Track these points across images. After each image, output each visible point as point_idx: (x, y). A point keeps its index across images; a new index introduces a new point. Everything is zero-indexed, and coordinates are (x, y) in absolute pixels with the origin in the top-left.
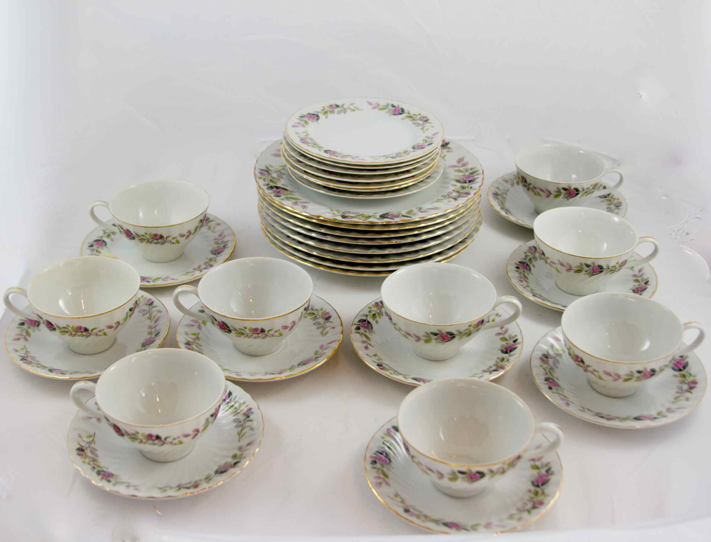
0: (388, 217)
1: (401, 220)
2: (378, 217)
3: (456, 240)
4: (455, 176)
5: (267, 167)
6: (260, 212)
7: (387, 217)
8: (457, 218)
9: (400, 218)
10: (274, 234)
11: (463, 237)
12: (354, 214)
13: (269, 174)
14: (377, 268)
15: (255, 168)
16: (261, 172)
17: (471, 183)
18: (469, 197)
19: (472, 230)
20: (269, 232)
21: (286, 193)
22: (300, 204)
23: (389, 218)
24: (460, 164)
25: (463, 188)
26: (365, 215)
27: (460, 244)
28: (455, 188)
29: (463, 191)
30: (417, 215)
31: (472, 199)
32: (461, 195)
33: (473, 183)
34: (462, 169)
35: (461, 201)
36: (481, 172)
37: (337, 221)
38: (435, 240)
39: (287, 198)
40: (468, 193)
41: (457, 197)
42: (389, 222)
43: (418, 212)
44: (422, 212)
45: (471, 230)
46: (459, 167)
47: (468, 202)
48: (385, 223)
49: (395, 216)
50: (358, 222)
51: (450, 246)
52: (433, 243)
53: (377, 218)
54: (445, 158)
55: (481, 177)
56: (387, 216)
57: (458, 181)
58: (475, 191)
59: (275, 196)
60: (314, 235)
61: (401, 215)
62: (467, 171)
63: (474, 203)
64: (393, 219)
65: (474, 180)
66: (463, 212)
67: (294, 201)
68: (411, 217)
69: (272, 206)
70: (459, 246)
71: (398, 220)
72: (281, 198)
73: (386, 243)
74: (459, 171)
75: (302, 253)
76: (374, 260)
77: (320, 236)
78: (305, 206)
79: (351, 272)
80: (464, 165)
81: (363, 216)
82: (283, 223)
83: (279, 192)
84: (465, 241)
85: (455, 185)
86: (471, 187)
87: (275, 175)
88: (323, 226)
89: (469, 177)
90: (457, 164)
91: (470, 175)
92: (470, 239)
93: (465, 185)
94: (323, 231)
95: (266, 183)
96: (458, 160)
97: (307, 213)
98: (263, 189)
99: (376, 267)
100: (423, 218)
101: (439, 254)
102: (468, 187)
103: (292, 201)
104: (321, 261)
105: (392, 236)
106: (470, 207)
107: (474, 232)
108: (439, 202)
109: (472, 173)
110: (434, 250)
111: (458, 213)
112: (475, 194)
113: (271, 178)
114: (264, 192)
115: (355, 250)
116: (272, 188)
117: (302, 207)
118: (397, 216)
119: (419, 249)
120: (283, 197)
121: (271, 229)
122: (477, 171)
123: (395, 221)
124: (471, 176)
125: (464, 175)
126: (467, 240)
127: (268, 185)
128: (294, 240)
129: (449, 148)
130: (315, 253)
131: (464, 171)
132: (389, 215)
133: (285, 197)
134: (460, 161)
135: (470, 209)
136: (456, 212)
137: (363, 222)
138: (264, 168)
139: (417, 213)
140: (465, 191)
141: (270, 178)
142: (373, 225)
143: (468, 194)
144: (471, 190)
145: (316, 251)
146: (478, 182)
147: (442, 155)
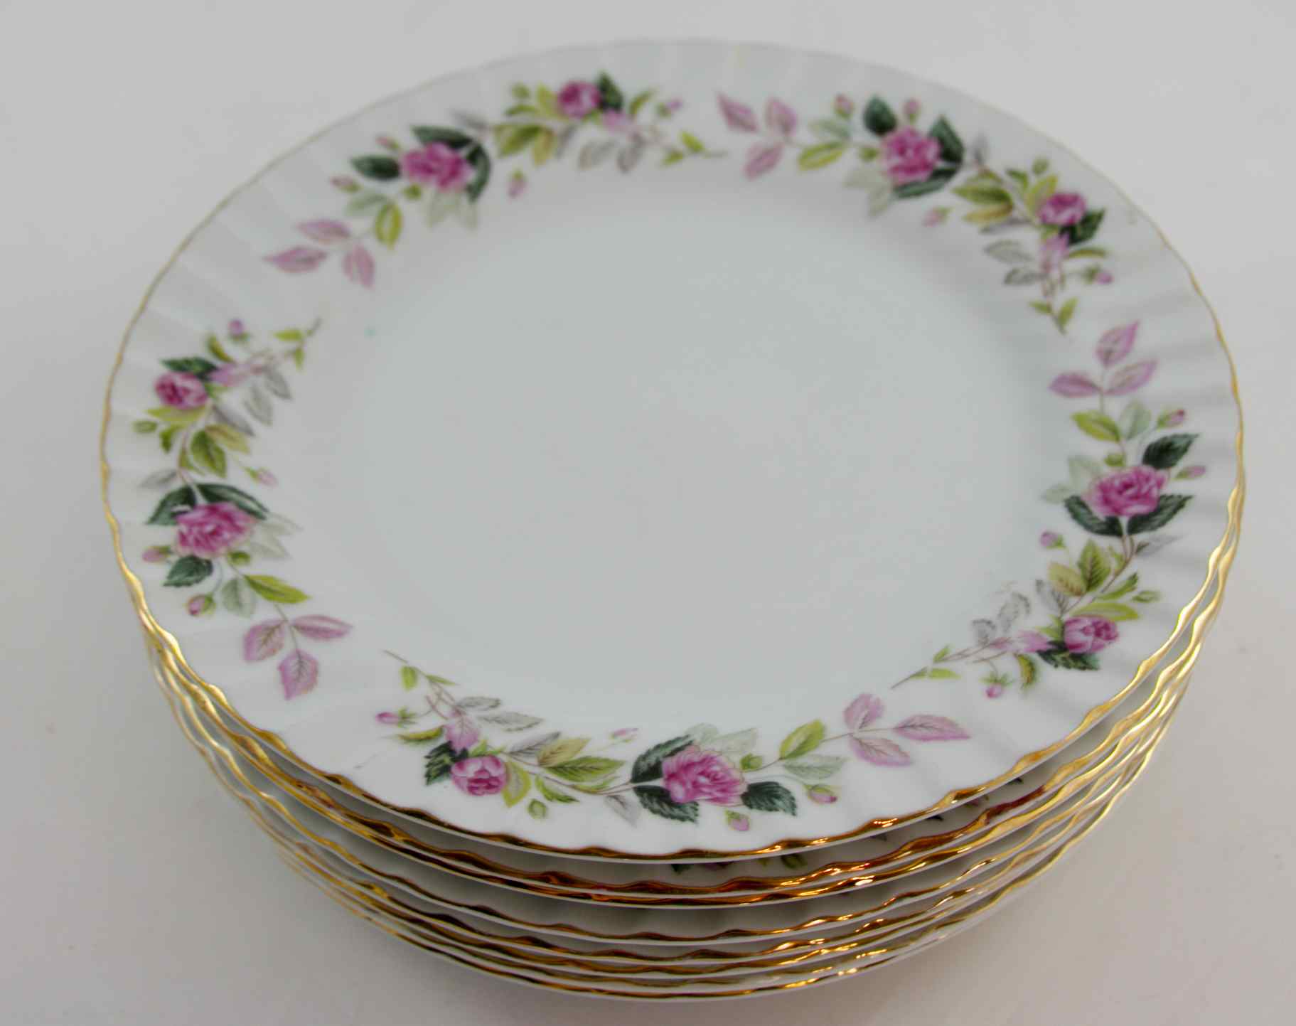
4: (1074, 465)
5: (211, 345)
13: (210, 392)
24: (1112, 373)
46: (1104, 397)
57: (1078, 509)
62: (1135, 430)
74: (1102, 427)
80: (1126, 385)
83: (212, 538)
89: (1140, 482)
90: (1098, 372)
91: (1149, 467)
96: (1109, 341)
113: (212, 424)
124: (1150, 481)
125: (1117, 466)
129: (1094, 253)
131: (1122, 429)
138: (194, 347)
141: (201, 426)
147: (1059, 302)
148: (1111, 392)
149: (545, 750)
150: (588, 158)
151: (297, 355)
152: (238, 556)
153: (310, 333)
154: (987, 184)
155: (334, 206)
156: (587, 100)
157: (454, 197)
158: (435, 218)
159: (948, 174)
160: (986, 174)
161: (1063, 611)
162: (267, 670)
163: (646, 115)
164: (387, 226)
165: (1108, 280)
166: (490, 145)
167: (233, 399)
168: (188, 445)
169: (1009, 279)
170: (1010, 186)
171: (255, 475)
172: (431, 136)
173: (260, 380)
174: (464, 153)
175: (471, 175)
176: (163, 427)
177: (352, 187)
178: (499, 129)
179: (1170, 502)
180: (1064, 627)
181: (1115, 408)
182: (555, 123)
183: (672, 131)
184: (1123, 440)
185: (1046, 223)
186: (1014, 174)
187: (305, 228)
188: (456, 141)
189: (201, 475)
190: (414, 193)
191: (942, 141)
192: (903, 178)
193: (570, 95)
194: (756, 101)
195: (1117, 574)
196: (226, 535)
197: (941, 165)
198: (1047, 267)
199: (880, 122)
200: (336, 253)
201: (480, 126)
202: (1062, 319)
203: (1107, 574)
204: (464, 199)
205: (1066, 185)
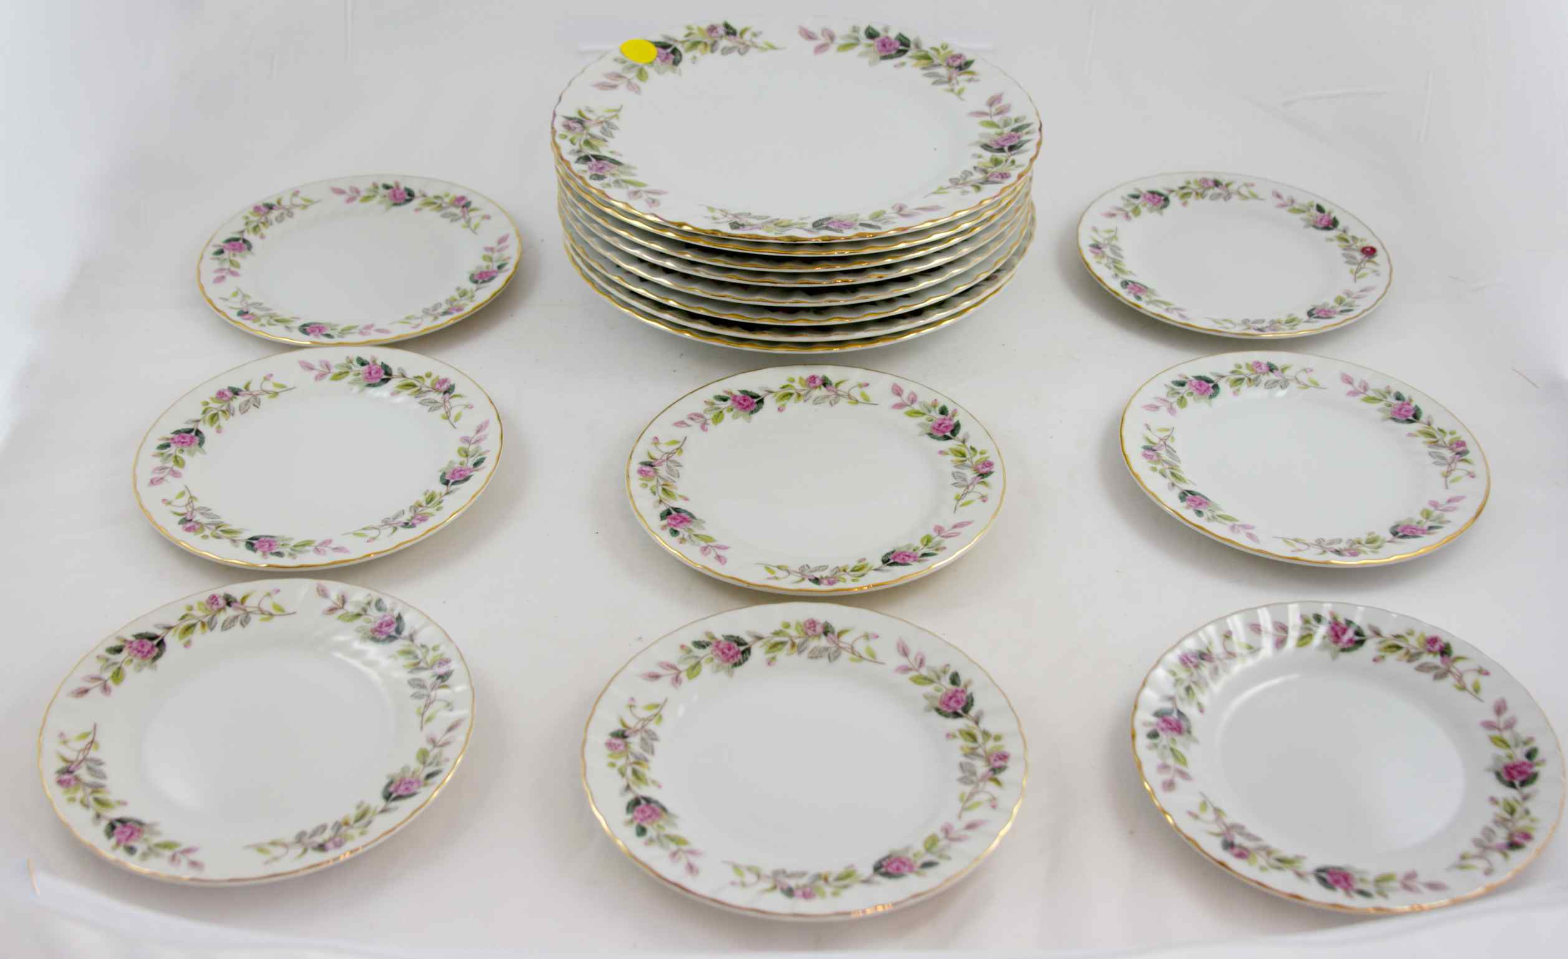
0: (830, 226)
1: (858, 235)
2: (809, 226)
3: (975, 276)
4: (981, 135)
5: (580, 113)
6: (561, 211)
7: (827, 228)
8: (978, 229)
9: (855, 229)
10: (589, 261)
11: (992, 269)
12: (759, 219)
13: (584, 128)
14: (806, 336)
15: (555, 115)
16: (566, 123)
17: (1013, 152)
18: (1008, 182)
19: (1012, 252)
20: (579, 255)
21: (618, 170)
22: (645, 196)
23: (831, 229)
24: (994, 109)
25: (997, 162)
26: (781, 222)
27: (986, 283)
28: (979, 162)
29: (995, 169)
30: (894, 223)
31: (1011, 189)
32: (991, 179)
33: (1018, 153)
34: (996, 119)
35: (990, 190)
36: (1037, 126)
37: (719, 235)
38: (929, 276)
39: (617, 182)
40: (1005, 174)
41: (980, 183)
42: (831, 238)
43: (895, 215)
44: (903, 216)
45: (1009, 253)
46: (991, 116)
47: (1003, 195)
48: (820, 241)
49: (845, 225)
50: (765, 238)
51: (962, 289)
52: (924, 283)
53: (806, 230)
54: (963, 96)
55: (1036, 137)
56: (829, 223)
57: (986, 147)
58: (1020, 170)
59: (591, 178)
60: (669, 264)
61: (858, 222)
62: (1006, 124)
63: (1015, 197)
64: (841, 231)
65: (1021, 146)
66: (992, 216)
67: (632, 188)
68: (879, 228)
69: (584, 201)
70: (982, 288)
71: (849, 233)
72: (606, 181)
73: (825, 283)
74: (992, 125)
75: (645, 302)
76: (799, 318)
77: (682, 266)
78: (654, 201)
79: (749, 344)
80: (1000, 112)
81: (776, 225)
82: (606, 238)
83: (602, 168)
84: (996, 277)
85: (980, 157)
86: (1013, 162)
87: (595, 130)
88: (688, 246)
89: (1010, 138)
90: (986, 109)
91: (1013, 133)
92: (1007, 273)
93: (999, 155)
94: (688, 256)
95: (577, 147)
96: (990, 99)
97: (656, 216)
98: (567, 163)
99: (804, 334)
100: (905, 229)
101: (940, 305)
102: (1006, 161)
103: (627, 188)
104: (686, 320)
105: (839, 268)
106: (1007, 204)
107: (1015, 258)
108: (944, 193)
109: (1016, 130)
110: (928, 297)
111: (980, 220)
112: (1020, 177)
113: (588, 137)
114: (569, 168)
115: (758, 297)
116: (586, 159)
117: (647, 202)
118: (849, 226)
119: (898, 295)
120: (609, 179)
121: (582, 248)
122: (1028, 125)
123: (844, 235)
124: (1014, 137)
125: (1000, 134)
126: (999, 275)
127: (579, 151)
128: (629, 273)
129: (972, 73)
130: (672, 303)
131: (1001, 124)
132: (833, 222)
133: (613, 179)
134: (991, 103)
135: (1007, 209)
136: (976, 217)
137: (776, 239)
138: (574, 114)
139: (893, 218)
140: (1000, 169)
141: (584, 137)
142: (796, 244)
143: (1005, 176)
144: (1013, 167)
145: (676, 299)
146: (1027, 151)
147: (957, 88)
148: (995, 115)
149: (776, 222)
150: (726, 52)
154: (922, 53)
156: (720, 31)
157: (668, 66)
158: (662, 73)
159: (904, 51)
160: (921, 50)
163: (747, 37)
165: (977, 81)
166: (680, 47)
169: (935, 84)
170: (932, 53)
172: (656, 44)
174: (669, 50)
175: (674, 58)
178: (683, 42)
179: (1023, 142)
182: (708, 40)
184: (1002, 127)
185: (949, 65)
186: (934, 49)
188: (665, 46)
191: (900, 40)
192: (885, 53)
193: (712, 29)
194: (816, 29)
197: (901, 48)
198: (950, 78)
199: (871, 34)
201: (676, 41)
202: (961, 94)
204: (673, 67)
205: (957, 52)
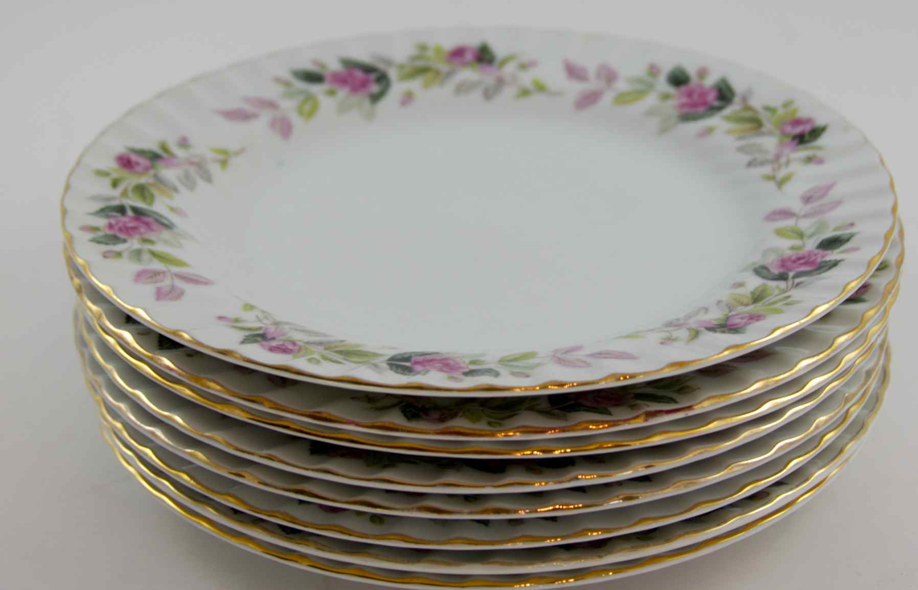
129: (817, 148)
147: (782, 174)
148: (805, 217)
149: (332, 345)
150: (463, 89)
151: (224, 163)
152: (145, 241)
153: (238, 153)
154: (748, 114)
155: (272, 92)
156: (469, 56)
157: (360, 100)
158: (343, 109)
159: (719, 109)
160: (748, 108)
161: (730, 311)
162: (149, 289)
163: (509, 69)
164: (307, 108)
165: (820, 161)
166: (393, 74)
167: (169, 174)
168: (130, 188)
169: (750, 164)
170: (764, 116)
171: (173, 210)
172: (350, 64)
173: (192, 170)
174: (373, 76)
175: (375, 88)
176: (115, 175)
177: (287, 84)
178: (401, 67)
179: (828, 264)
180: (728, 318)
181: (805, 225)
182: (444, 67)
183: (526, 79)
184: (805, 239)
185: (784, 133)
186: (768, 109)
187: (248, 100)
188: (368, 69)
189: (134, 201)
190: (331, 93)
191: (719, 90)
192: (686, 110)
193: (458, 53)
195: (776, 296)
196: (142, 230)
197: (716, 103)
198: (778, 157)
199: (678, 80)
200: (266, 117)
202: (781, 183)
203: (771, 295)
204: (367, 103)
205: (803, 113)
